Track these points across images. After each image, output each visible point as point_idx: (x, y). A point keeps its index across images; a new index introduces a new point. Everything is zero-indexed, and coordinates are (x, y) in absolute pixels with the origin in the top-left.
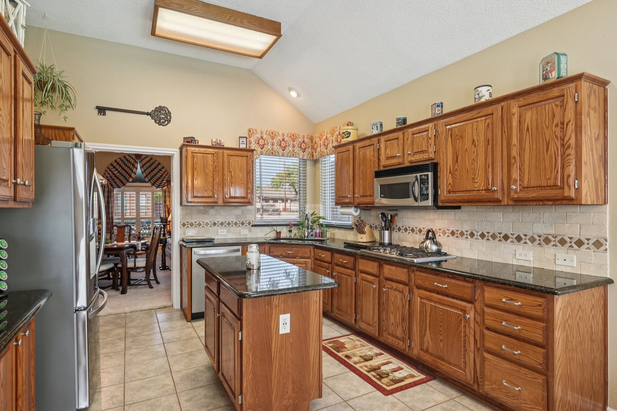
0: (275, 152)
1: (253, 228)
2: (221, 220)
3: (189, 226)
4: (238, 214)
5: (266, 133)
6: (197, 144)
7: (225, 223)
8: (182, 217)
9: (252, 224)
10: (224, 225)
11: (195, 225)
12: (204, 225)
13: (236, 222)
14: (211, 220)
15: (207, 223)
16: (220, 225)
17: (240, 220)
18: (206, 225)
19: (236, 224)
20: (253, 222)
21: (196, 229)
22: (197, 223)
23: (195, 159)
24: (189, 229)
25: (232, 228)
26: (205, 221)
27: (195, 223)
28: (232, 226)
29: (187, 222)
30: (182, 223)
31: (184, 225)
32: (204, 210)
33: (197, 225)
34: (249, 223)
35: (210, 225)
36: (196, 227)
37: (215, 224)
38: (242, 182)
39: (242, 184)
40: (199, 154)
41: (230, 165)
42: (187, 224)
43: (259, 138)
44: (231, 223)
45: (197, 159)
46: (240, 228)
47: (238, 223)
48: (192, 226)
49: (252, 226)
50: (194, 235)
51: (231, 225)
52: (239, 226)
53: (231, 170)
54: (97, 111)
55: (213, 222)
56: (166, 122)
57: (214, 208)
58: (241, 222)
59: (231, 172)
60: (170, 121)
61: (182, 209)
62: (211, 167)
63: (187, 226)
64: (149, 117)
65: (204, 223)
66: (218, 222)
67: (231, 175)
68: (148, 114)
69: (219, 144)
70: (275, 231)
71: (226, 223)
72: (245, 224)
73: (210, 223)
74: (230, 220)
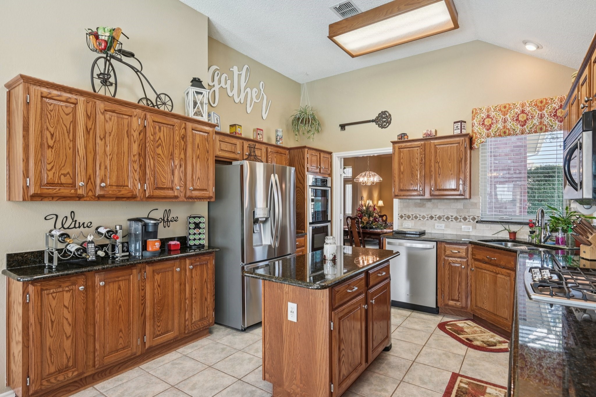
0: (509, 131)
1: (478, 225)
2: (439, 213)
3: (406, 218)
4: (459, 207)
5: (495, 110)
6: (406, 139)
7: (443, 217)
8: (400, 209)
9: (477, 220)
10: (442, 219)
11: (412, 218)
12: (421, 218)
13: (456, 217)
14: (428, 213)
15: (424, 216)
16: (437, 219)
17: (461, 214)
18: (422, 218)
19: (456, 219)
20: (479, 218)
21: (413, 221)
22: (413, 216)
23: (402, 154)
24: (406, 221)
25: (452, 223)
26: (422, 214)
27: (411, 216)
28: (452, 221)
29: (405, 215)
30: (400, 215)
31: (402, 217)
32: (420, 203)
33: (413, 218)
34: (474, 219)
35: (426, 219)
36: (412, 219)
37: (432, 218)
38: (452, 172)
39: (452, 174)
40: (405, 149)
41: (438, 156)
42: (404, 216)
43: (485, 117)
44: (451, 217)
45: (404, 154)
46: (461, 224)
47: (459, 218)
48: (409, 218)
49: (477, 222)
50: (410, 227)
51: (451, 219)
52: (460, 221)
53: (438, 161)
54: (340, 128)
55: (430, 216)
56: (387, 124)
57: (431, 201)
58: (463, 216)
59: (438, 163)
60: (390, 122)
61: (400, 202)
62: (416, 160)
63: (404, 218)
64: (374, 123)
65: (421, 216)
66: (436, 216)
67: (439, 166)
68: (373, 121)
69: (430, 135)
70: (508, 230)
71: (445, 217)
72: (468, 220)
73: (426, 216)
74: (450, 214)
